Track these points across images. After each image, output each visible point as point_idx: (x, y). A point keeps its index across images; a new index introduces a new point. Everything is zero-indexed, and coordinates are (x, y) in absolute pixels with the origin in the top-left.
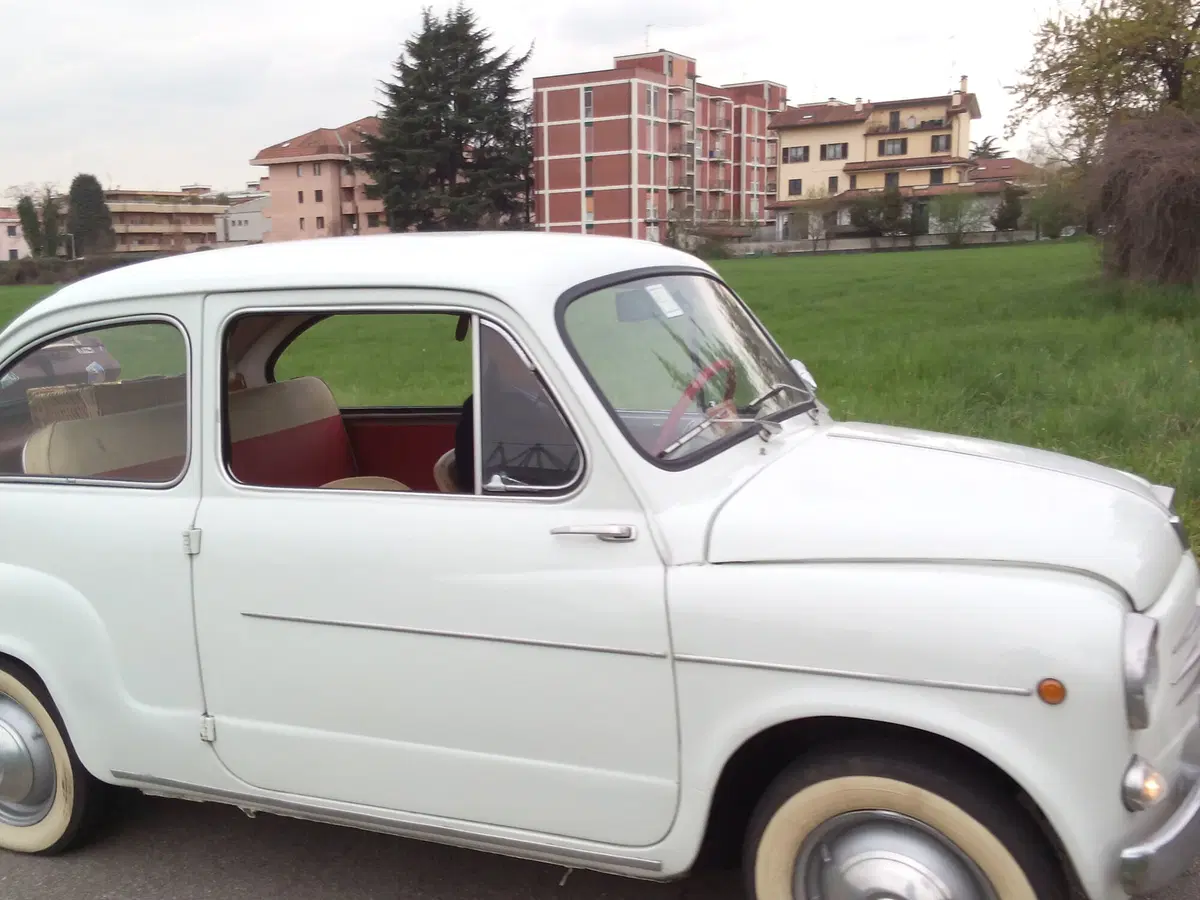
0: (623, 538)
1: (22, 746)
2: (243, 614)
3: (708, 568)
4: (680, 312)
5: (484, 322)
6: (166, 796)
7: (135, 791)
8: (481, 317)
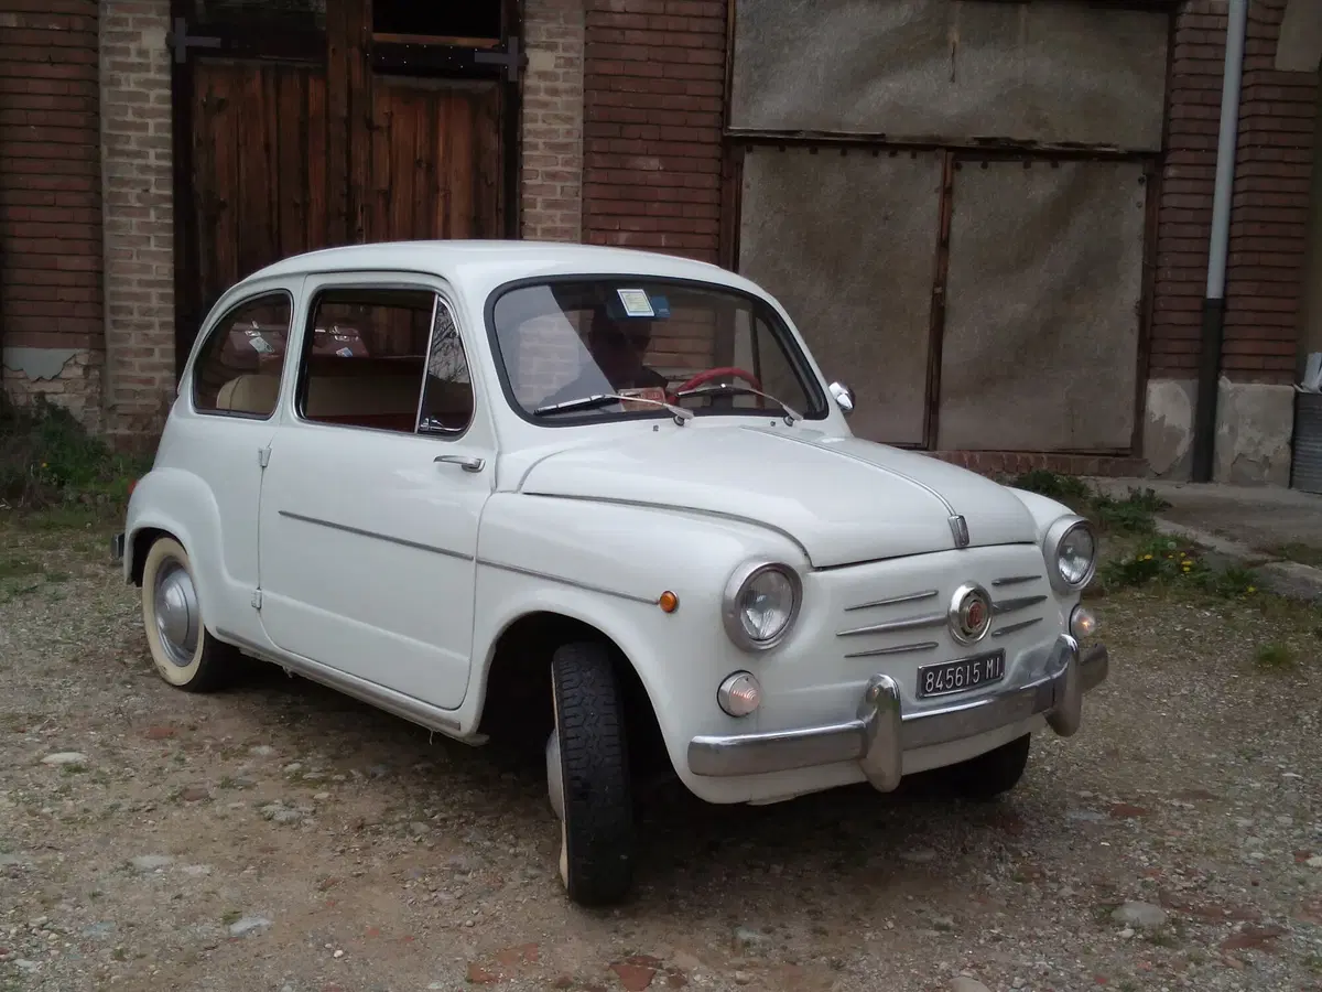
0: (472, 468)
1: (184, 604)
2: (282, 513)
3: (520, 497)
4: (652, 314)
5: (441, 300)
6: (250, 655)
7: (236, 649)
8: (440, 296)
